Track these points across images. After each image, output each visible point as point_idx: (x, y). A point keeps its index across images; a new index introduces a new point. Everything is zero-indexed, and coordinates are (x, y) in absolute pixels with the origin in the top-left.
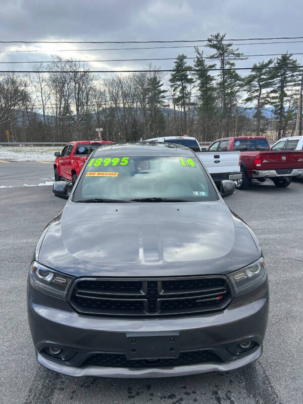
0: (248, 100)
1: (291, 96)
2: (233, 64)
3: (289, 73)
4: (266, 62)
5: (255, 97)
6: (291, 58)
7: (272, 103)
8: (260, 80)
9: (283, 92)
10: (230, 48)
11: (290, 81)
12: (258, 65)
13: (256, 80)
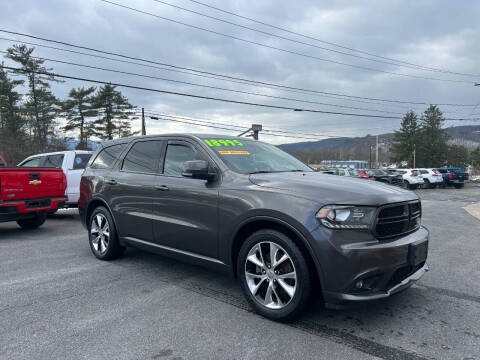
0: (68, 128)
1: (119, 128)
2: (46, 85)
3: (115, 105)
4: (86, 89)
5: (77, 126)
6: (115, 89)
7: (97, 134)
8: (82, 108)
9: (110, 123)
10: (41, 66)
11: (117, 113)
12: (77, 90)
13: (77, 106)
